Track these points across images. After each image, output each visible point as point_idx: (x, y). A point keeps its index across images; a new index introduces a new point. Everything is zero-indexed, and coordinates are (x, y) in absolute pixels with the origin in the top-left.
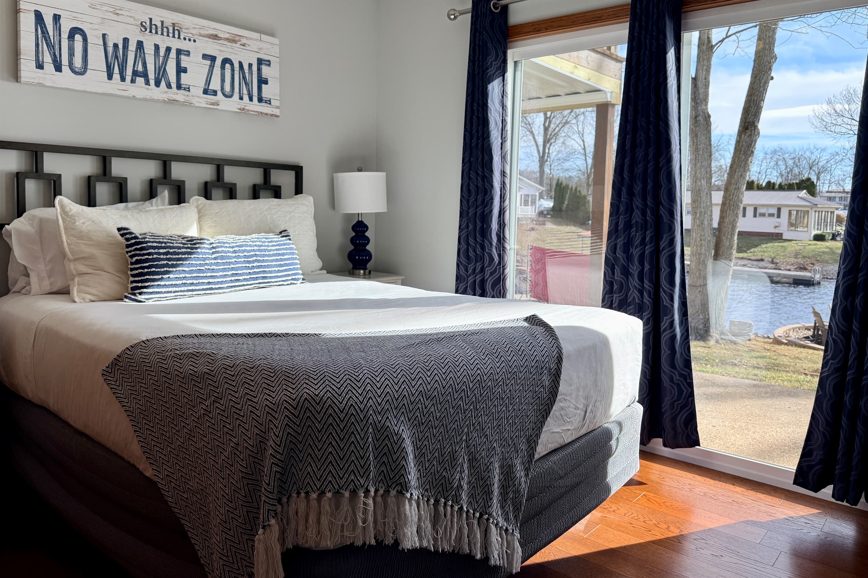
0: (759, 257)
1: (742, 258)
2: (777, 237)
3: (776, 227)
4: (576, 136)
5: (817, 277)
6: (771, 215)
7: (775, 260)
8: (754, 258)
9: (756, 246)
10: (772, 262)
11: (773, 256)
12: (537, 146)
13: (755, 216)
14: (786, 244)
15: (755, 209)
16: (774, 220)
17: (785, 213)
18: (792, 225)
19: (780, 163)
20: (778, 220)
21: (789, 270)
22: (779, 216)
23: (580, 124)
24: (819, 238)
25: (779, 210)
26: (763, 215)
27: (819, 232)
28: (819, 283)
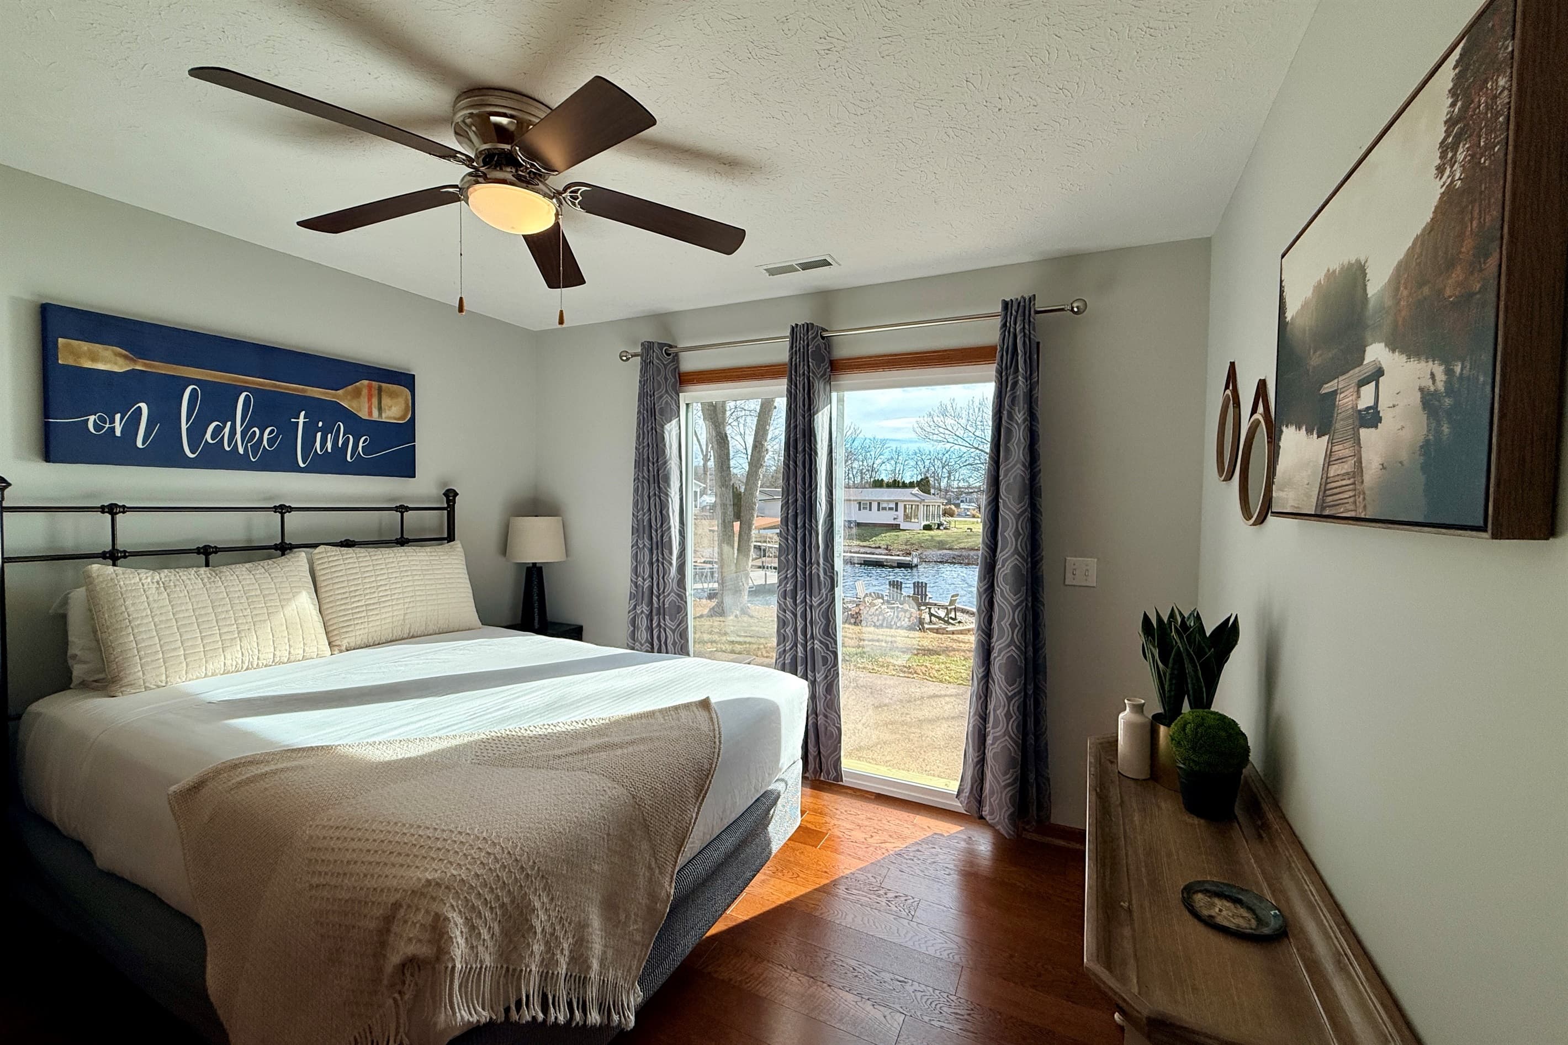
0: (877, 546)
1: (864, 546)
2: (896, 527)
3: (895, 519)
4: (738, 438)
5: (915, 561)
6: (891, 509)
7: (889, 547)
8: (873, 546)
9: (876, 535)
10: (887, 549)
11: (889, 543)
12: (700, 445)
13: (879, 510)
14: (901, 533)
15: (879, 504)
16: (893, 512)
17: (901, 506)
18: (907, 518)
19: (919, 463)
20: (896, 513)
21: (898, 555)
22: (897, 510)
23: (741, 425)
24: (928, 528)
25: (897, 504)
26: (884, 509)
27: (927, 523)
28: (916, 566)
